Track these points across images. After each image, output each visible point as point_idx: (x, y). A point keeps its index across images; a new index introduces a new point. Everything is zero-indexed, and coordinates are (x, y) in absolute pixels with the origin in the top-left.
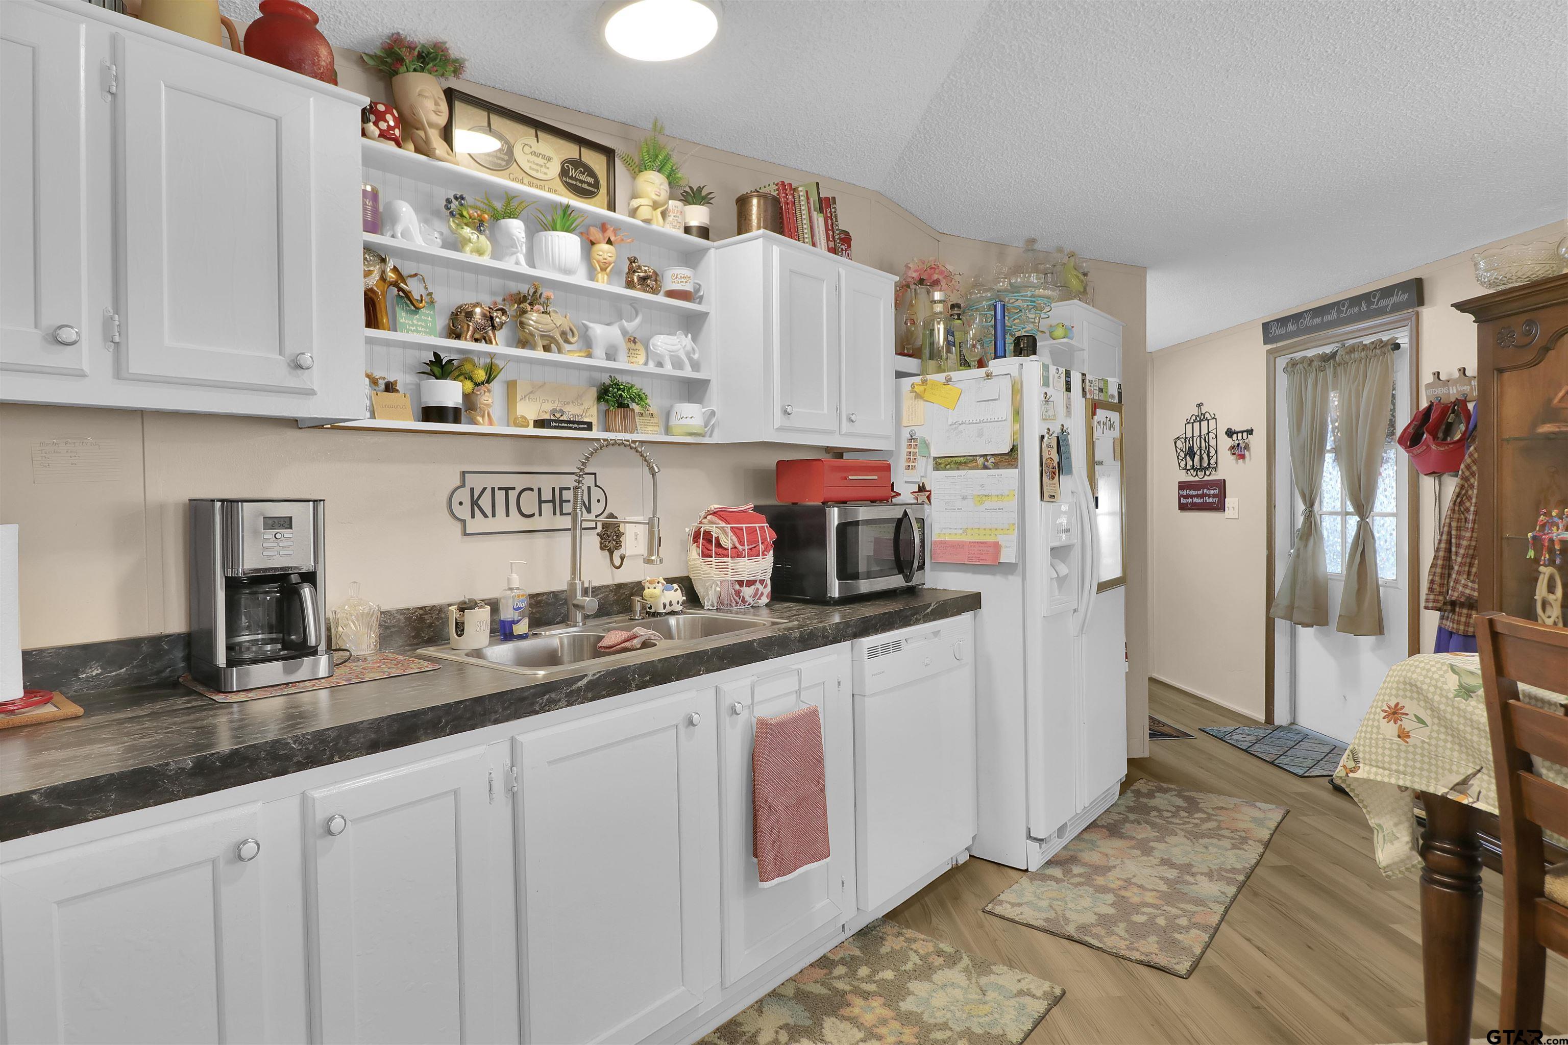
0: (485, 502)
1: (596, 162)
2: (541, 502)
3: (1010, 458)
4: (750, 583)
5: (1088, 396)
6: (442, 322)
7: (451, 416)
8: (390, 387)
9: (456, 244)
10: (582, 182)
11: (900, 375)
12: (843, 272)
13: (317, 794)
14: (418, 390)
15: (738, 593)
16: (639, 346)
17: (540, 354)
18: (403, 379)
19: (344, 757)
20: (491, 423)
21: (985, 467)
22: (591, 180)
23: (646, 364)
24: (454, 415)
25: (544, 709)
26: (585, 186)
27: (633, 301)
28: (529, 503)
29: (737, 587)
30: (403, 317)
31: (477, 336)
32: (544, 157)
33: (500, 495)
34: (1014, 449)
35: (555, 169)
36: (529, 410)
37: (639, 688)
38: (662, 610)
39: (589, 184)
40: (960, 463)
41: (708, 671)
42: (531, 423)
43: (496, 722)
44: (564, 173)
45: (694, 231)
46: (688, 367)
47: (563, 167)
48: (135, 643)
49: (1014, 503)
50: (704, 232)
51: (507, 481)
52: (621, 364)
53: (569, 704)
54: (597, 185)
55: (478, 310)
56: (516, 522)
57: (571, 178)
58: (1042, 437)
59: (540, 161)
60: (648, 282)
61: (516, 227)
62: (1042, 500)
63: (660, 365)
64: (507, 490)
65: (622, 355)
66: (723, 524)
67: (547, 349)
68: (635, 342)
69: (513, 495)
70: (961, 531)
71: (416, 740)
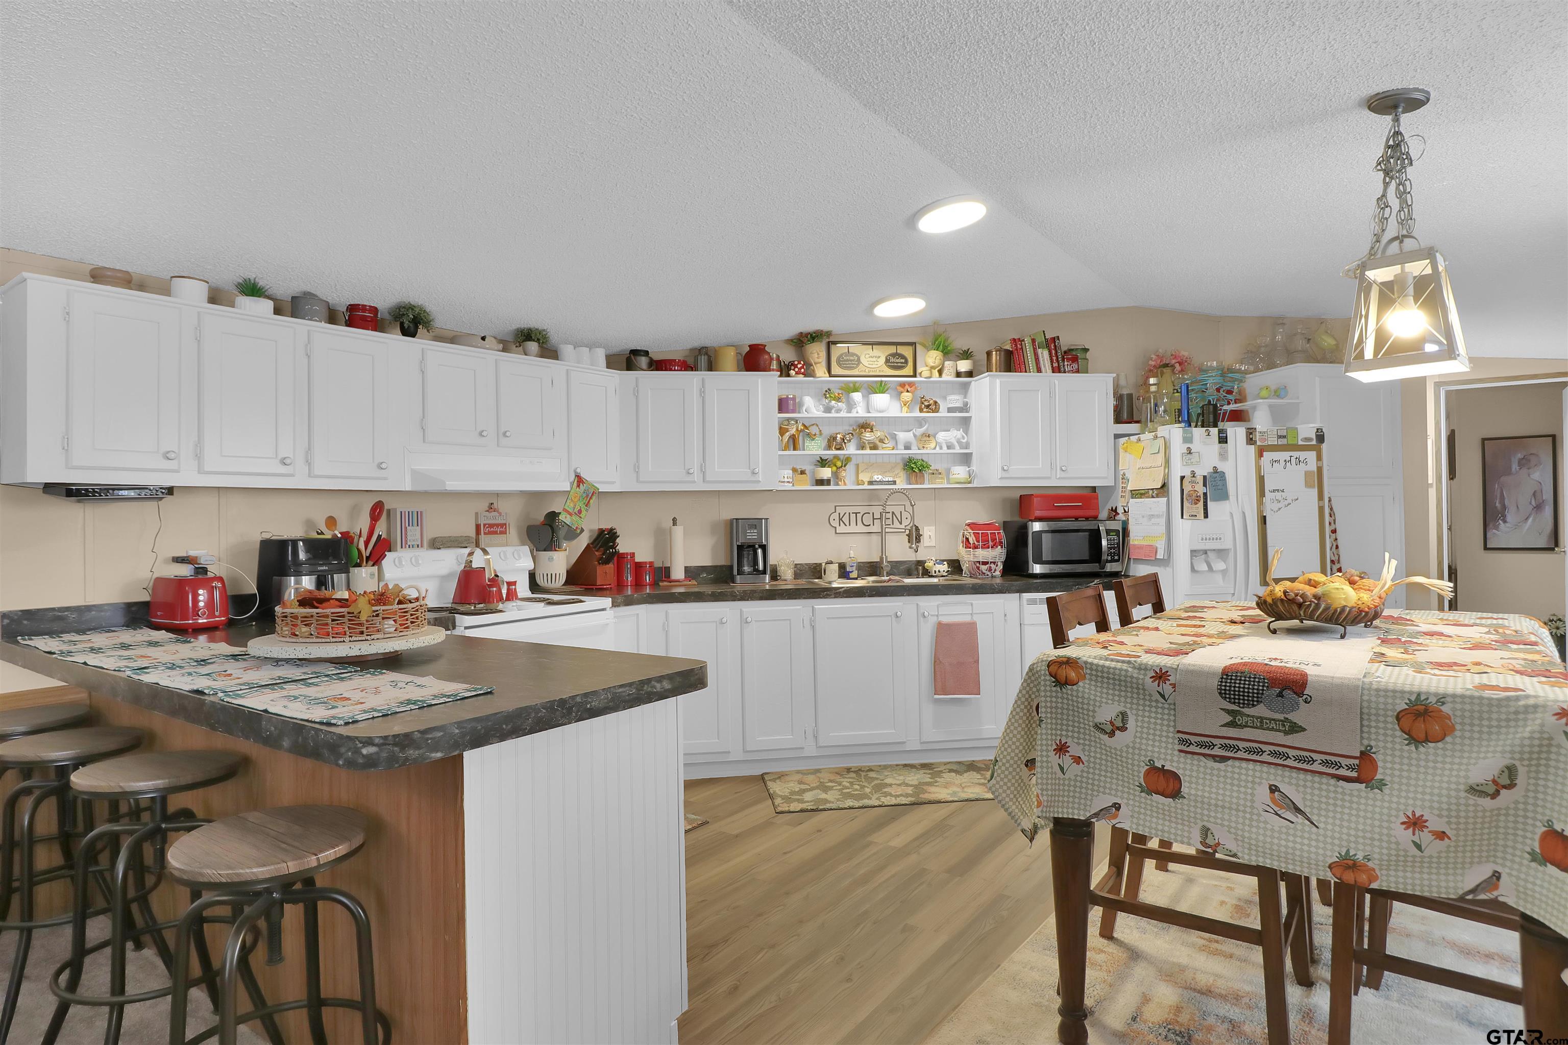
0: (846, 519)
1: (907, 352)
2: (874, 519)
3: (1164, 489)
4: (985, 563)
5: (1258, 443)
6: (824, 443)
7: (825, 483)
8: (803, 472)
9: (828, 410)
10: (897, 363)
11: (1117, 436)
12: (1057, 382)
13: (744, 610)
14: (814, 473)
15: (978, 568)
16: (931, 438)
17: (868, 451)
18: (808, 468)
19: (752, 600)
20: (845, 484)
21: (1153, 497)
22: (903, 361)
23: (935, 448)
24: (828, 482)
25: (824, 597)
26: (900, 364)
27: (924, 418)
28: (868, 519)
29: (978, 565)
30: (808, 443)
31: (837, 447)
32: (876, 357)
33: (853, 516)
34: (1164, 486)
35: (883, 360)
36: (865, 477)
37: (870, 596)
38: (934, 574)
39: (902, 363)
40: (1141, 494)
41: (909, 595)
42: (866, 483)
43: (804, 598)
44: (887, 361)
45: (963, 375)
46: (957, 447)
47: (886, 359)
48: (716, 567)
49: (1163, 521)
50: (970, 374)
51: (856, 509)
52: (914, 451)
53: (835, 597)
54: (906, 362)
55: (838, 436)
56: (861, 528)
57: (892, 363)
58: (1182, 478)
59: (874, 359)
60: (932, 407)
61: (857, 396)
62: (1182, 517)
63: (941, 448)
64: (856, 513)
65: (914, 447)
66: (970, 531)
67: (871, 449)
68: (929, 436)
69: (859, 516)
70: (1141, 538)
71: (775, 599)
